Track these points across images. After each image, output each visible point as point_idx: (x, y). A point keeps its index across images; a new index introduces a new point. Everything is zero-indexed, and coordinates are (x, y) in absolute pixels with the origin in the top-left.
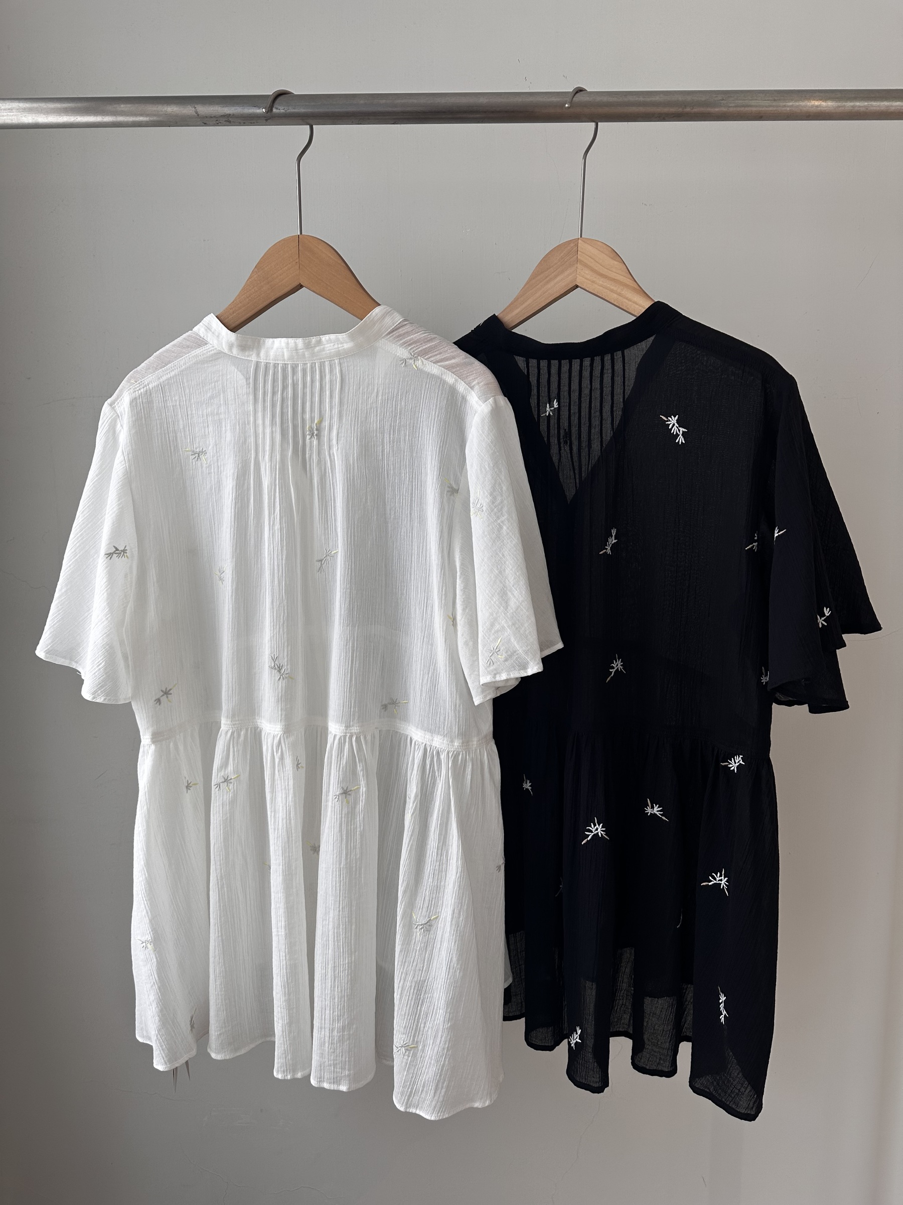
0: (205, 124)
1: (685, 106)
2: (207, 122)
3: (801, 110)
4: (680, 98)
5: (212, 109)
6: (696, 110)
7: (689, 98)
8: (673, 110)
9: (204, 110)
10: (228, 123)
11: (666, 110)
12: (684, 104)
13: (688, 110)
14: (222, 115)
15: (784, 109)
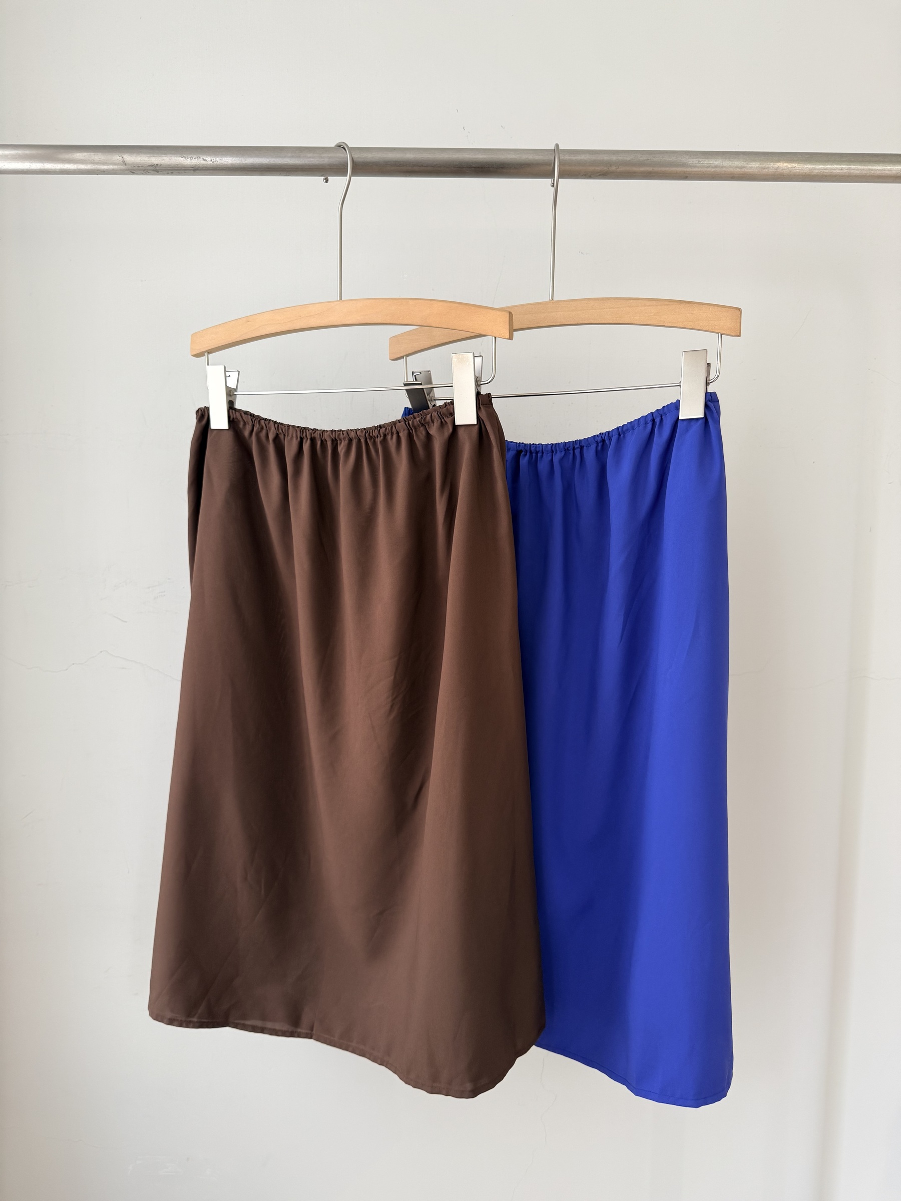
0: (133, 173)
1: (611, 166)
2: (134, 171)
3: (725, 171)
4: (606, 157)
5: (139, 159)
6: (621, 169)
7: (614, 158)
8: (598, 169)
9: (130, 158)
10: (156, 172)
11: (591, 169)
12: (609, 164)
13: (613, 168)
14: (150, 164)
15: (708, 170)
